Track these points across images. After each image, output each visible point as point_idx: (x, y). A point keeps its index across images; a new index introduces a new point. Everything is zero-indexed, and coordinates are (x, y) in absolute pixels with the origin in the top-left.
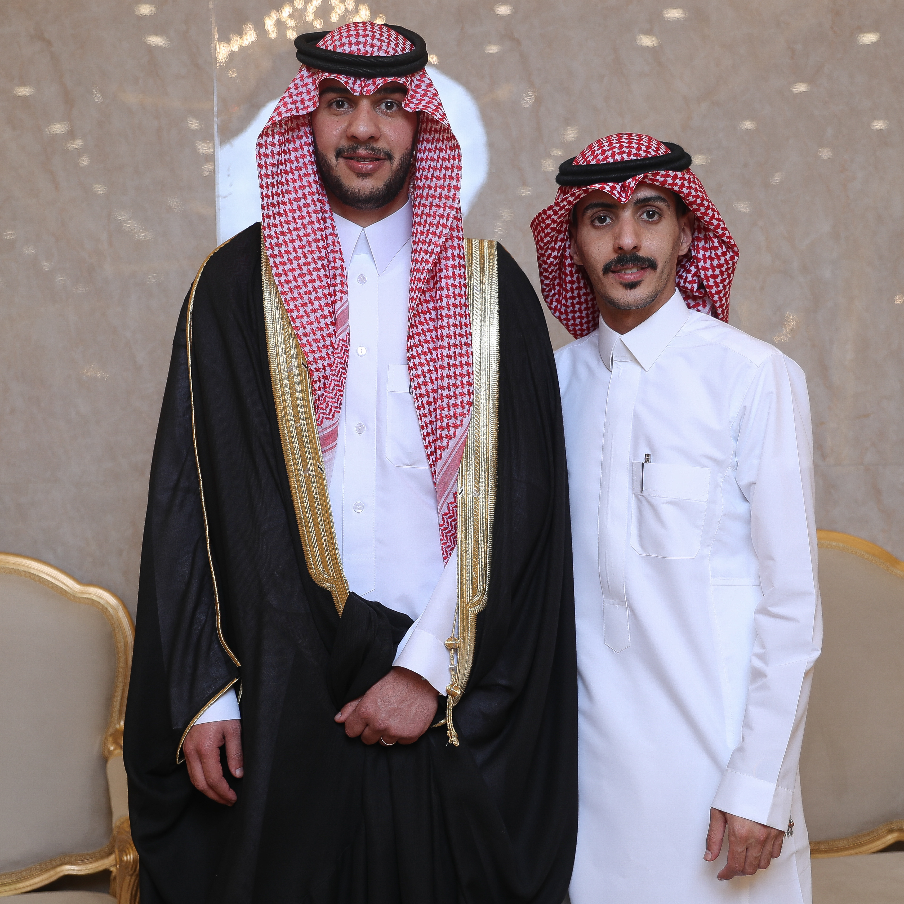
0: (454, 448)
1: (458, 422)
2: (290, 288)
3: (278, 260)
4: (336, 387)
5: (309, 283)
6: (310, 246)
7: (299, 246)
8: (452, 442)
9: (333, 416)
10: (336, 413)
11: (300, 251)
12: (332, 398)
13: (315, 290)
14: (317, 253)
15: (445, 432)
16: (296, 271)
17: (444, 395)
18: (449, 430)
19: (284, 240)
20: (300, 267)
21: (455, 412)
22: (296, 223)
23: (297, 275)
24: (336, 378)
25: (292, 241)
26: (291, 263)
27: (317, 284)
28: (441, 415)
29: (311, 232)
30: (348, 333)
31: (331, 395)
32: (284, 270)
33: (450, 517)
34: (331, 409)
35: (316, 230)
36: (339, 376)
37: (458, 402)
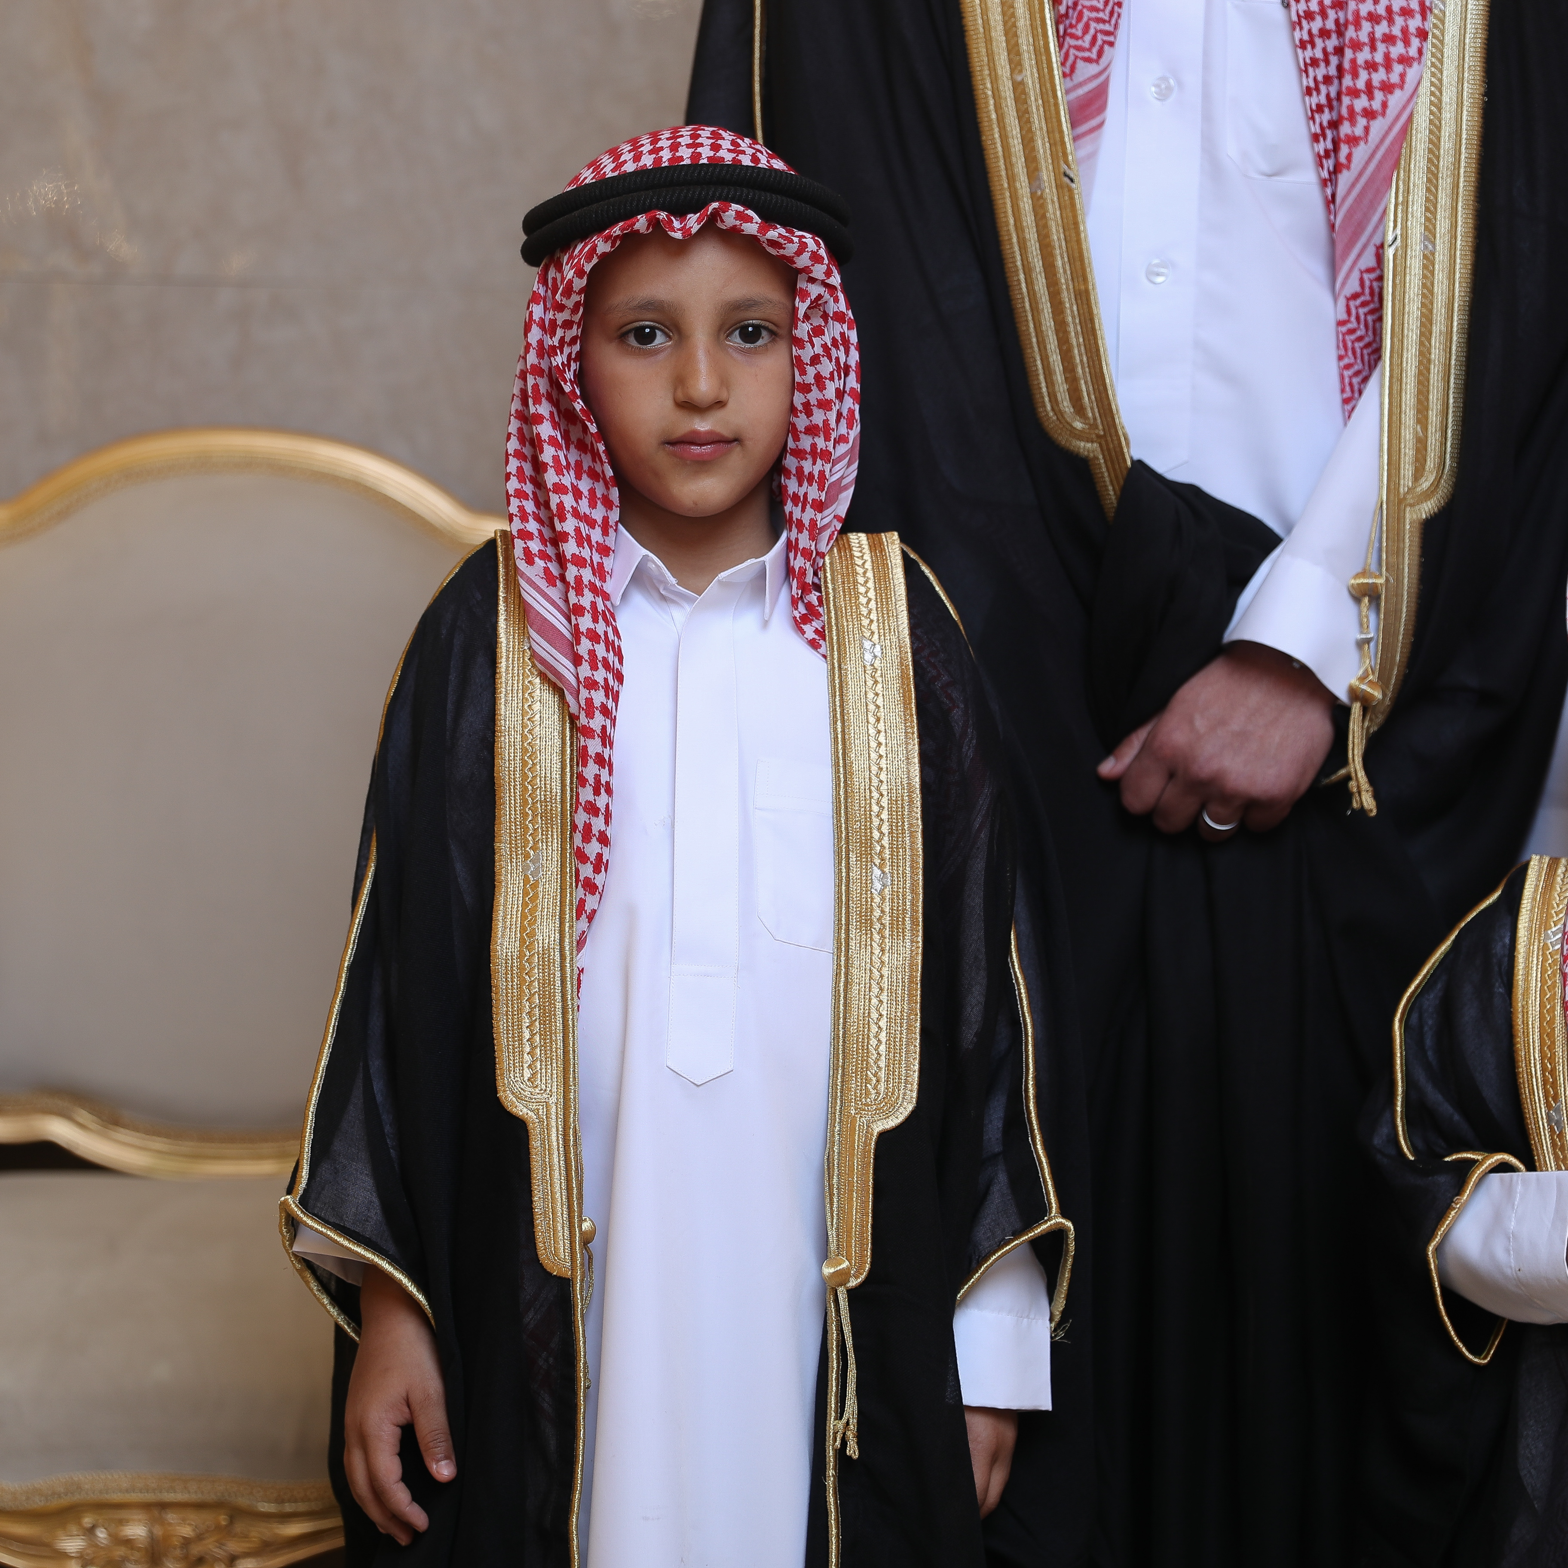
0: (1382, 141)
1: (1394, 78)
8: (1378, 126)
9: (1100, 53)
10: (1106, 47)
15: (1361, 103)
17: (1363, 13)
18: (1371, 97)
21: (1387, 56)
28: (1353, 61)
33: (1364, 304)
34: (1094, 39)
37: (1396, 31)
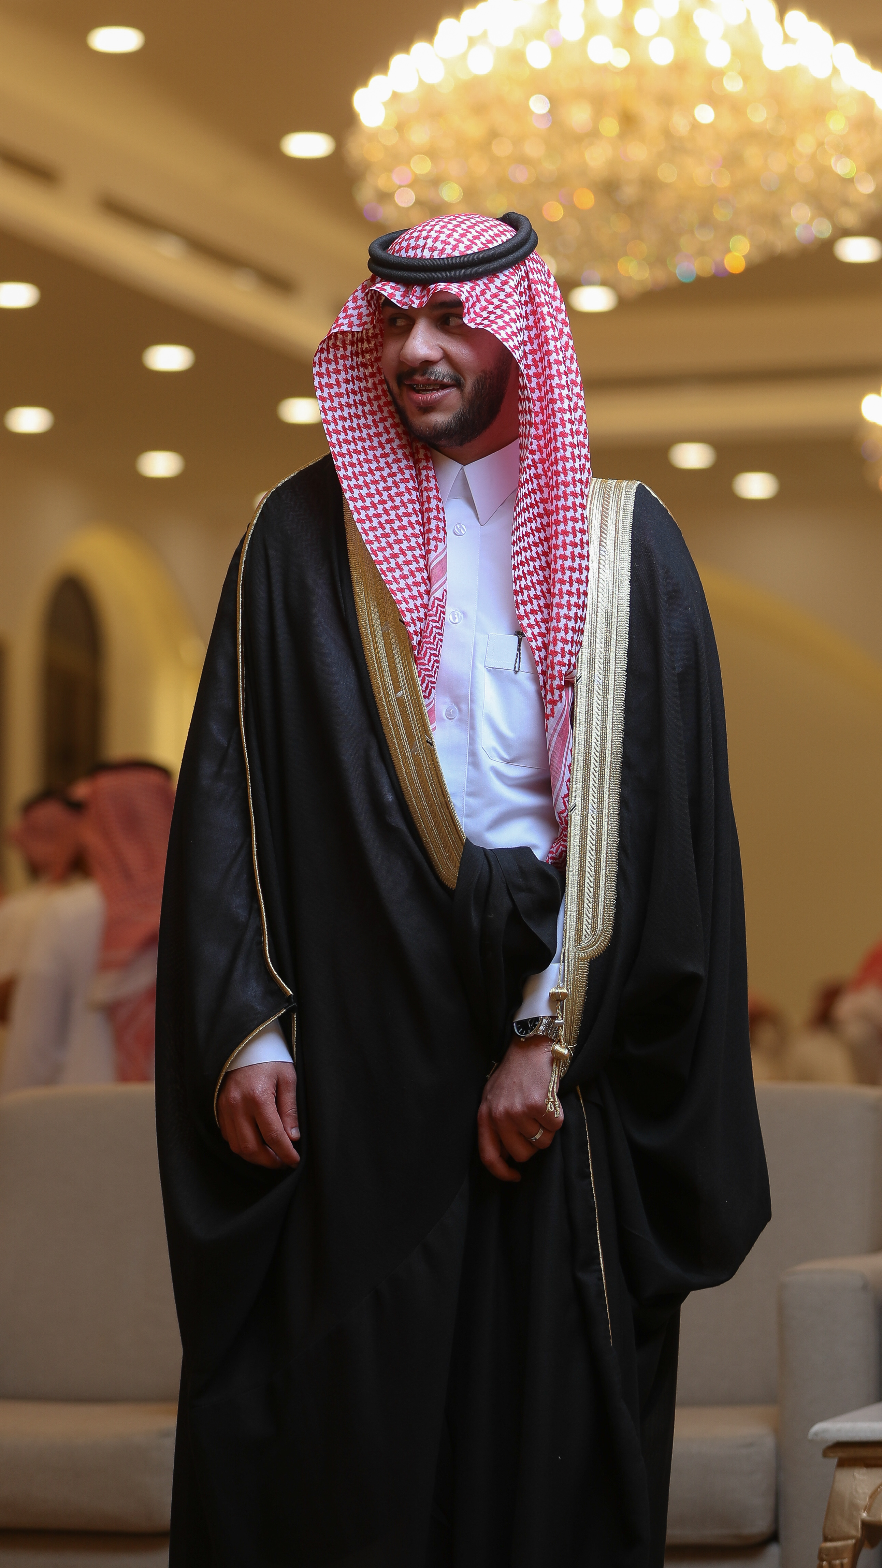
2: (376, 536)
3: (359, 504)
4: (432, 657)
5: (399, 530)
6: (397, 487)
7: (383, 487)
11: (385, 494)
12: (429, 670)
13: (407, 538)
14: (406, 495)
16: (381, 517)
19: (365, 481)
20: (386, 512)
22: (378, 462)
23: (383, 522)
24: (432, 646)
25: (375, 482)
26: (376, 508)
27: (409, 531)
29: (398, 471)
30: (445, 590)
31: (427, 667)
32: (367, 515)
35: (403, 468)
36: (435, 643)
